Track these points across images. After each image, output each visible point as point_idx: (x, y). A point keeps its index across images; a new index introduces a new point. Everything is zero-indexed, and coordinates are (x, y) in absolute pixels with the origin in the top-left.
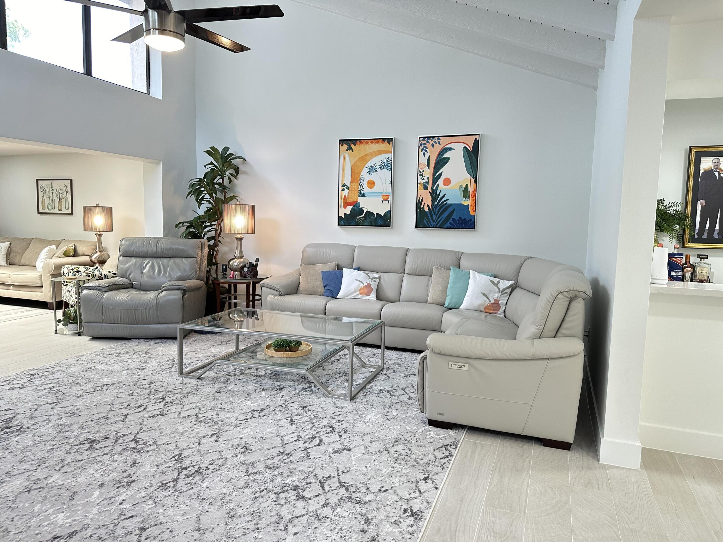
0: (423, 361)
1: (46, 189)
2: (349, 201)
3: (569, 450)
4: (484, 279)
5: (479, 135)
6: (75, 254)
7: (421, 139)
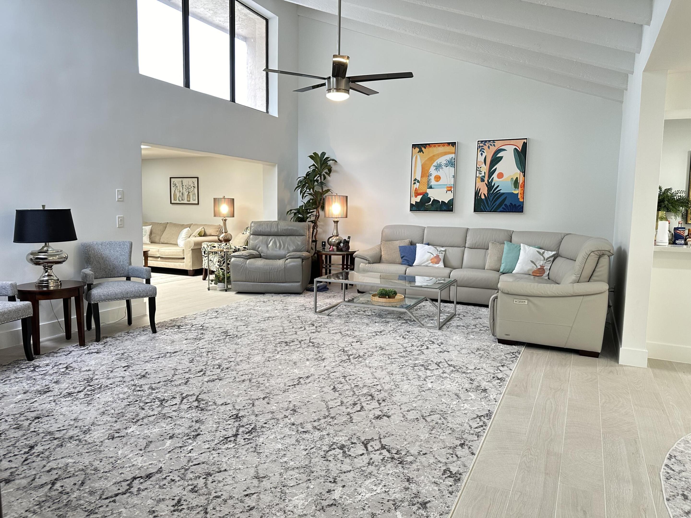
0: (494, 301)
1: (177, 185)
2: (419, 192)
3: (598, 357)
4: (533, 250)
5: (527, 139)
6: (205, 235)
7: (479, 142)
